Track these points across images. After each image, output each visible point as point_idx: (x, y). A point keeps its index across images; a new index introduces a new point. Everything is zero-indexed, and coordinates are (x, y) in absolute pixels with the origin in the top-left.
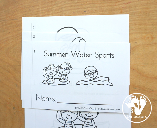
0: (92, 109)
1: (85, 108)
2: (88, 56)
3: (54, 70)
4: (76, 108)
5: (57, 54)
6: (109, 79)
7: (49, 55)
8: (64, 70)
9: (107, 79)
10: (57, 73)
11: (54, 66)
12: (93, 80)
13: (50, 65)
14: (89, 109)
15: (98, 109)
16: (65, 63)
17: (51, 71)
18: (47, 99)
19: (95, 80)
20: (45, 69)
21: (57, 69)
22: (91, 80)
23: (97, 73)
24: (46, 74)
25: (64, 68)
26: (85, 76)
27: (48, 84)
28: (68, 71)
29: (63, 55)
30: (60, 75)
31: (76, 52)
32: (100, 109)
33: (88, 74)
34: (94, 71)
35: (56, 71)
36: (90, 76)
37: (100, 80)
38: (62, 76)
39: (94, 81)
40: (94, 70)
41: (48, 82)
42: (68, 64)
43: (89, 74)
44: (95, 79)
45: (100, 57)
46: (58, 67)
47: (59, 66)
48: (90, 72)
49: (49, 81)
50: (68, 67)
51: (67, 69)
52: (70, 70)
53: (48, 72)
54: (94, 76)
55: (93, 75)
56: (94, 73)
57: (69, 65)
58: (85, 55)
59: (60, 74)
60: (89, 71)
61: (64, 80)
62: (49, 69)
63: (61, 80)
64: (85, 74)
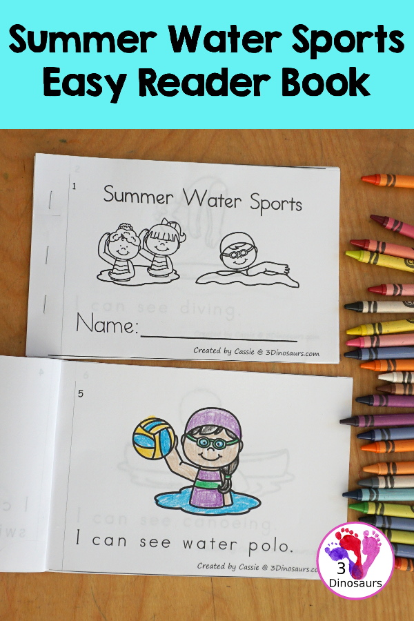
0: (241, 352)
1: (222, 351)
2: (230, 203)
4: (197, 350)
5: (142, 195)
7: (119, 198)
8: (162, 241)
9: (282, 269)
11: (132, 230)
15: (260, 352)
17: (124, 243)
18: (111, 325)
23: (256, 252)
25: (161, 237)
26: (222, 260)
29: (160, 199)
30: (151, 257)
31: (195, 191)
36: (236, 259)
37: (264, 273)
38: (156, 259)
39: (247, 275)
40: (246, 243)
44: (249, 268)
45: (262, 208)
47: (148, 231)
49: (116, 275)
53: (114, 247)
54: (246, 260)
55: (244, 258)
58: (223, 201)
59: (151, 252)
60: (233, 247)
63: (151, 272)
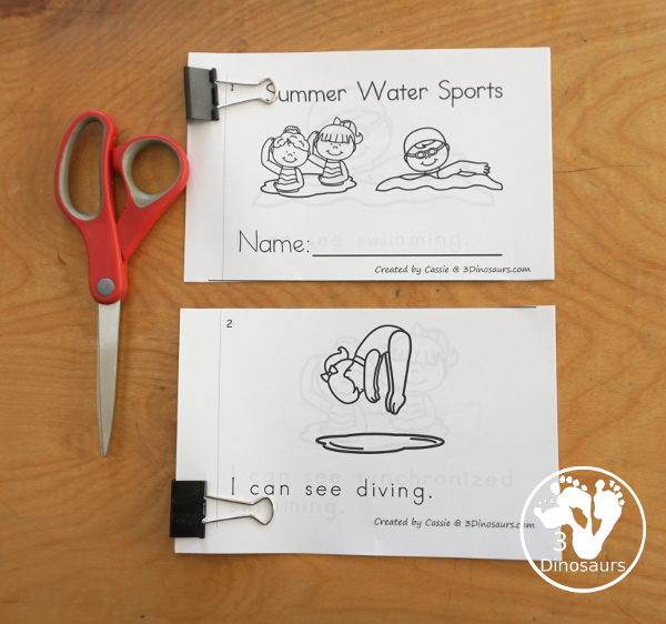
3: (301, 146)
6: (488, 169)
10: (311, 157)
12: (435, 175)
13: (285, 131)
14: (423, 271)
16: (337, 122)
19: (441, 174)
20: (270, 142)
21: (311, 142)
22: (426, 174)
24: (271, 159)
27: (279, 192)
28: (347, 148)
32: (461, 270)
33: (415, 156)
34: (436, 145)
35: (306, 148)
41: (279, 187)
42: (347, 125)
43: (421, 155)
46: (314, 136)
48: (424, 146)
50: (349, 133)
51: (345, 140)
52: (355, 144)
56: (437, 150)
57: (352, 127)
61: (335, 177)
62: (281, 143)
64: (407, 155)
